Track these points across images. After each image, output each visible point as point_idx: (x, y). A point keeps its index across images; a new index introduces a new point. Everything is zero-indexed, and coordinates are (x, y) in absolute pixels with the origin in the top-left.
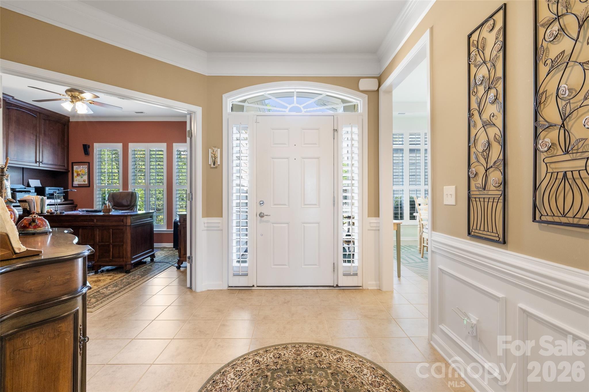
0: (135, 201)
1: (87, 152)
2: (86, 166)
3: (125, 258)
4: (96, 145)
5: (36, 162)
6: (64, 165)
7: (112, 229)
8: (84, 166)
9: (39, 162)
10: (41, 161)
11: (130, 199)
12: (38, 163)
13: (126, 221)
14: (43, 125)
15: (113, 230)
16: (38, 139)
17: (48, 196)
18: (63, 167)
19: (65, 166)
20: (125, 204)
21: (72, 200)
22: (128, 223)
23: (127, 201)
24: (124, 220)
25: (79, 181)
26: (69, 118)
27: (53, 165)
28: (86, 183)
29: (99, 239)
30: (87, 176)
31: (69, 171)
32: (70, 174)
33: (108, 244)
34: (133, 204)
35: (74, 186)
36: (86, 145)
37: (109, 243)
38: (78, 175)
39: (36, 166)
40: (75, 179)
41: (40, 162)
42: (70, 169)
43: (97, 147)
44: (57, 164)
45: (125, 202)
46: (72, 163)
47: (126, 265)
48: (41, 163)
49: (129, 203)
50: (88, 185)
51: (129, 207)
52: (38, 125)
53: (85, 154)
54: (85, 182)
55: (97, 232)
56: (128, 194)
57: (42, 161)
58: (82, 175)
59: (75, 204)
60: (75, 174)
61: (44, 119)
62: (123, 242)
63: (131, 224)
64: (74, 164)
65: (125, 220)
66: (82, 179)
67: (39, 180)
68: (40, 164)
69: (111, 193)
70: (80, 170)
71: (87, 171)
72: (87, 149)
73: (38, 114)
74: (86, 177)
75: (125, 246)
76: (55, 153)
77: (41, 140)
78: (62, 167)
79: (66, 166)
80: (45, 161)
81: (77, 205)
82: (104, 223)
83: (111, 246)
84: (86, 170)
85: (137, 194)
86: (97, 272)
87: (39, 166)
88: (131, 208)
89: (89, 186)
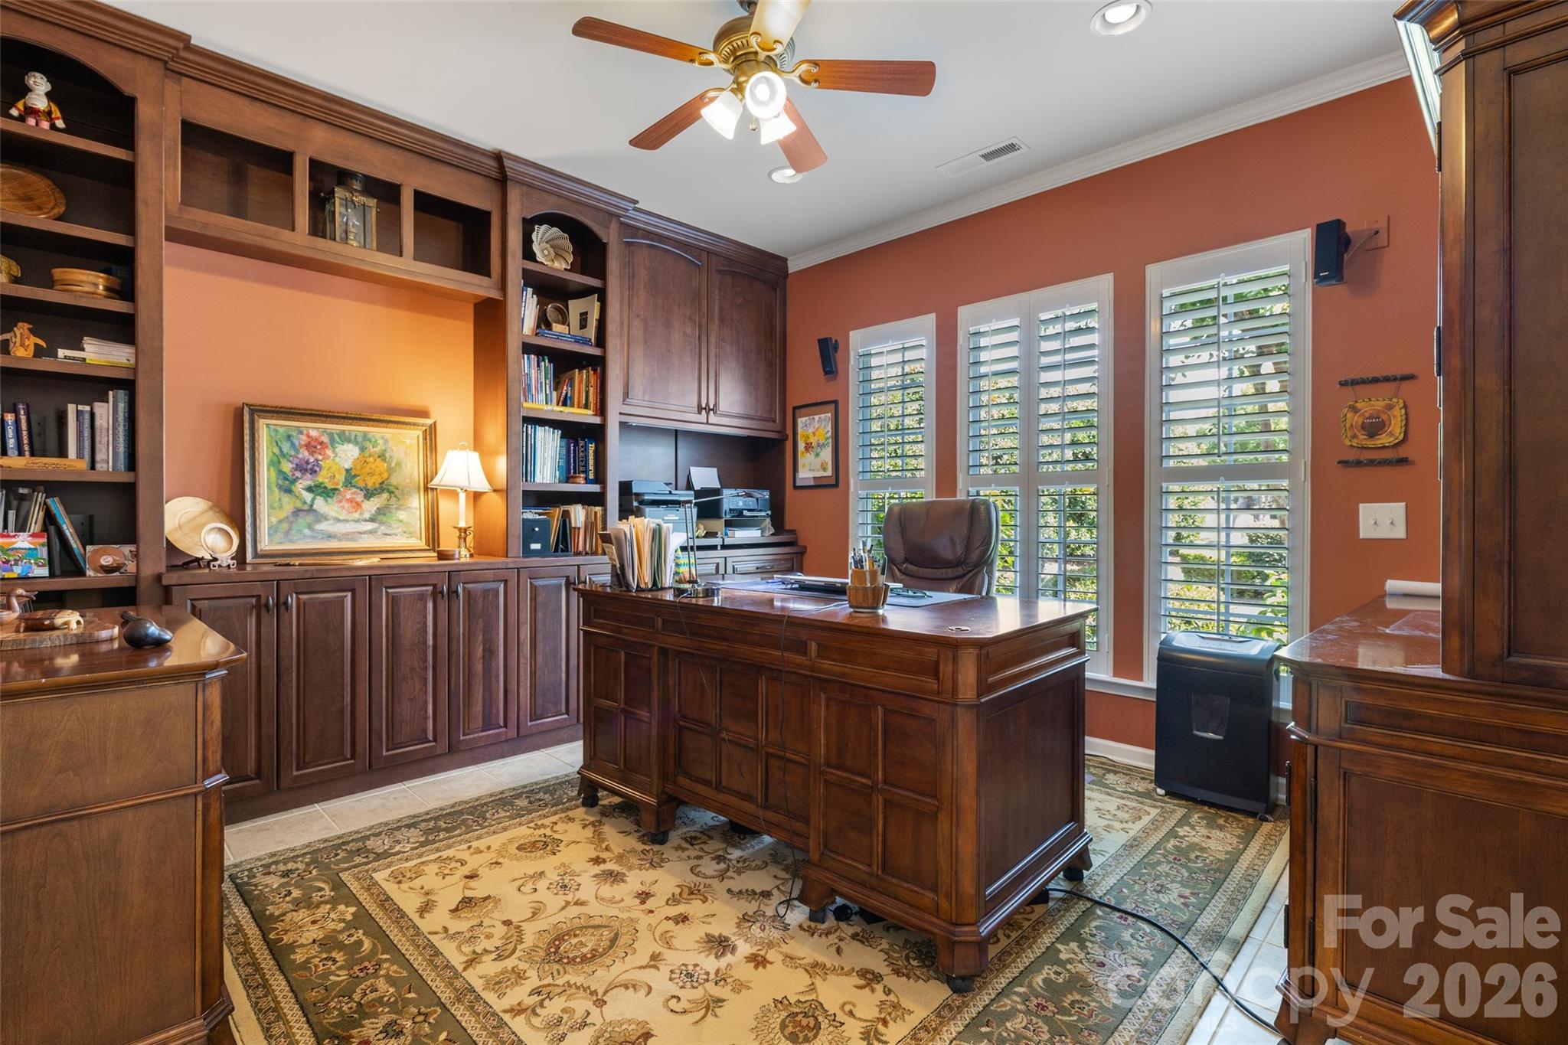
0: (987, 542)
1: (831, 367)
2: (830, 414)
3: (948, 897)
4: (855, 336)
5: (700, 409)
6: (773, 416)
7: (883, 706)
8: (823, 416)
9: (708, 410)
10: (711, 407)
11: (964, 531)
12: (704, 411)
13: (955, 673)
14: (717, 291)
15: (886, 711)
16: (704, 338)
17: (728, 517)
18: (771, 424)
19: (774, 421)
20: (947, 553)
21: (792, 532)
22: (961, 687)
23: (952, 540)
24: (941, 666)
25: (812, 468)
26: (785, 260)
27: (743, 418)
28: (829, 473)
29: (827, 746)
30: (830, 448)
31: (787, 439)
32: (789, 444)
33: (866, 785)
34: (975, 556)
35: (798, 484)
36: (826, 339)
37: (869, 782)
38: (808, 447)
39: (698, 423)
40: (801, 461)
41: (710, 410)
42: (789, 432)
43: (858, 340)
44: (753, 413)
45: (944, 548)
46: (795, 408)
47: (952, 944)
48: (712, 412)
49: (960, 550)
50: (833, 482)
51: (960, 571)
52: (704, 292)
53: (826, 373)
54: (824, 470)
55: (821, 712)
56: (958, 509)
57: (715, 405)
58: (819, 445)
59: (800, 544)
60: (801, 446)
61: (720, 272)
62: (934, 797)
63: (979, 695)
64: (797, 411)
65: (949, 668)
66: (818, 461)
67: (715, 469)
68: (710, 417)
69: (896, 509)
70: (814, 428)
71: (830, 434)
72: (830, 354)
73: (704, 257)
74: (827, 454)
75: (944, 826)
76: (749, 380)
77: (713, 340)
78: (769, 425)
79: (777, 421)
80: (723, 406)
81: (805, 547)
82: (847, 668)
83: (879, 801)
84: (829, 428)
85: (993, 509)
86: (821, 915)
87: (707, 423)
88: (970, 571)
89: (836, 485)
